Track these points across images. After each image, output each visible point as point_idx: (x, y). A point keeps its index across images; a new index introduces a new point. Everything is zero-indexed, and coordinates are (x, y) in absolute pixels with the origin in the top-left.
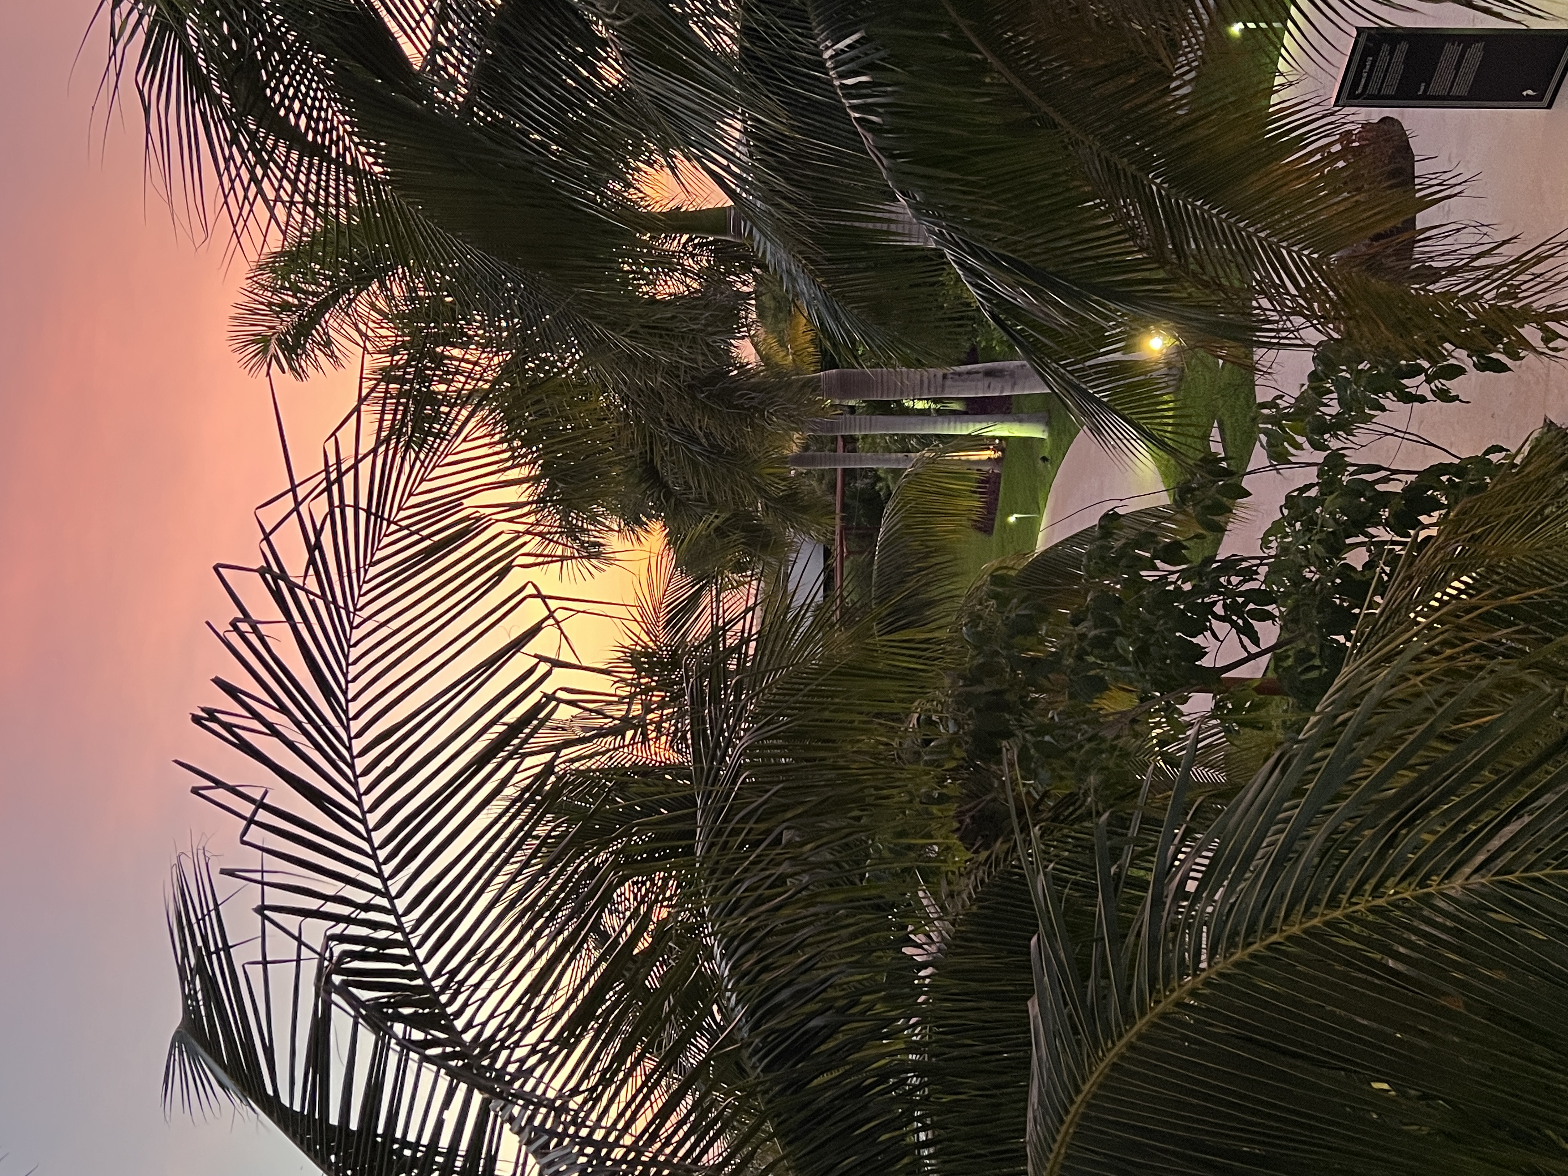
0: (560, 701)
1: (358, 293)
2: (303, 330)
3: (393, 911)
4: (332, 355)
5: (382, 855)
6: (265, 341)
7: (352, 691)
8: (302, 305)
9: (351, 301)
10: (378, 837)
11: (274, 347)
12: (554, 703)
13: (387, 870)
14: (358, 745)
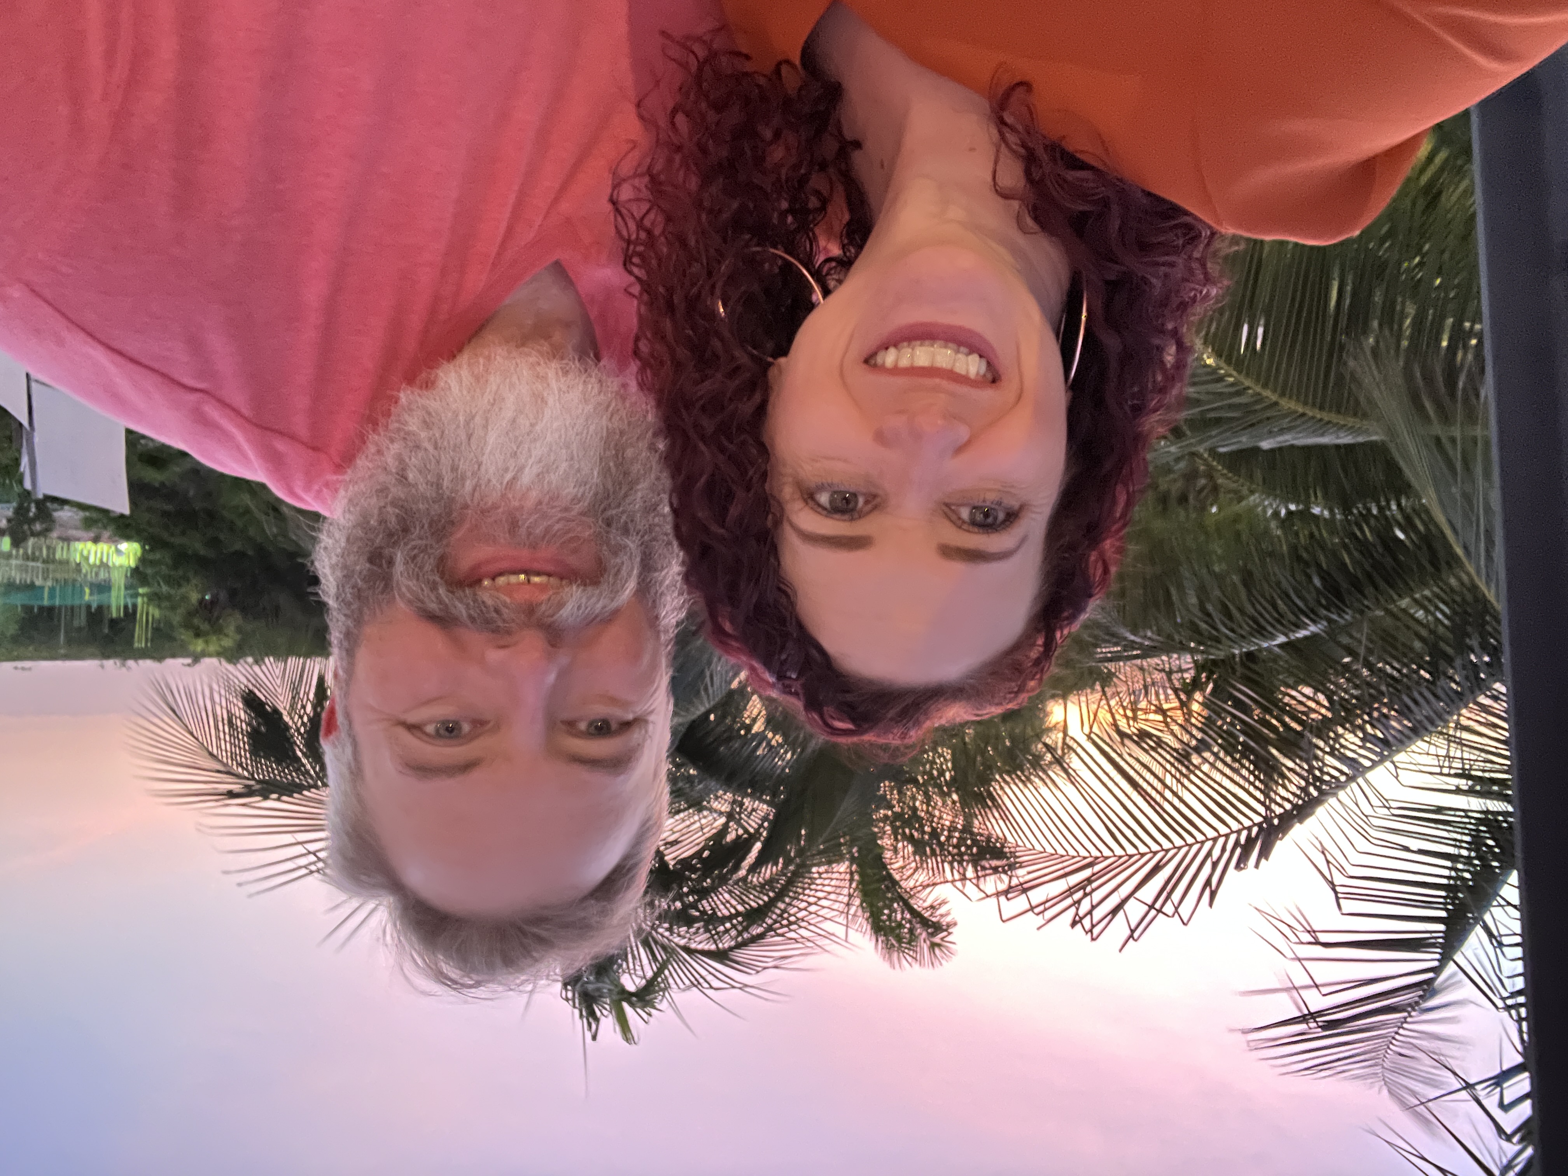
0: (1091, 732)
1: (900, 887)
2: (925, 923)
3: (1227, 836)
4: (940, 904)
5: (1190, 840)
6: (933, 946)
7: (1083, 853)
8: (910, 922)
9: (906, 891)
10: (1178, 842)
11: (937, 940)
12: (1093, 736)
13: (1200, 837)
14: (1119, 851)
